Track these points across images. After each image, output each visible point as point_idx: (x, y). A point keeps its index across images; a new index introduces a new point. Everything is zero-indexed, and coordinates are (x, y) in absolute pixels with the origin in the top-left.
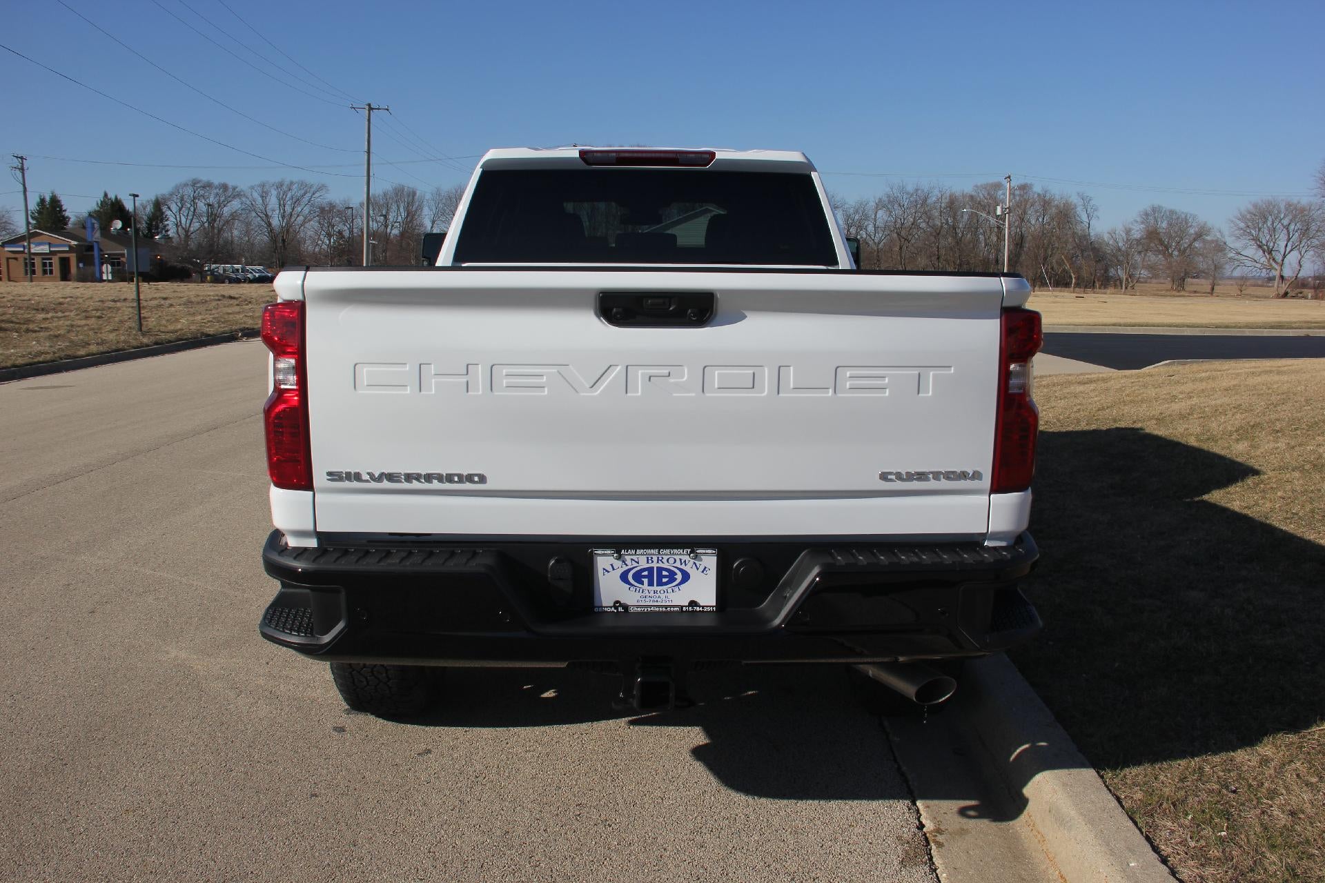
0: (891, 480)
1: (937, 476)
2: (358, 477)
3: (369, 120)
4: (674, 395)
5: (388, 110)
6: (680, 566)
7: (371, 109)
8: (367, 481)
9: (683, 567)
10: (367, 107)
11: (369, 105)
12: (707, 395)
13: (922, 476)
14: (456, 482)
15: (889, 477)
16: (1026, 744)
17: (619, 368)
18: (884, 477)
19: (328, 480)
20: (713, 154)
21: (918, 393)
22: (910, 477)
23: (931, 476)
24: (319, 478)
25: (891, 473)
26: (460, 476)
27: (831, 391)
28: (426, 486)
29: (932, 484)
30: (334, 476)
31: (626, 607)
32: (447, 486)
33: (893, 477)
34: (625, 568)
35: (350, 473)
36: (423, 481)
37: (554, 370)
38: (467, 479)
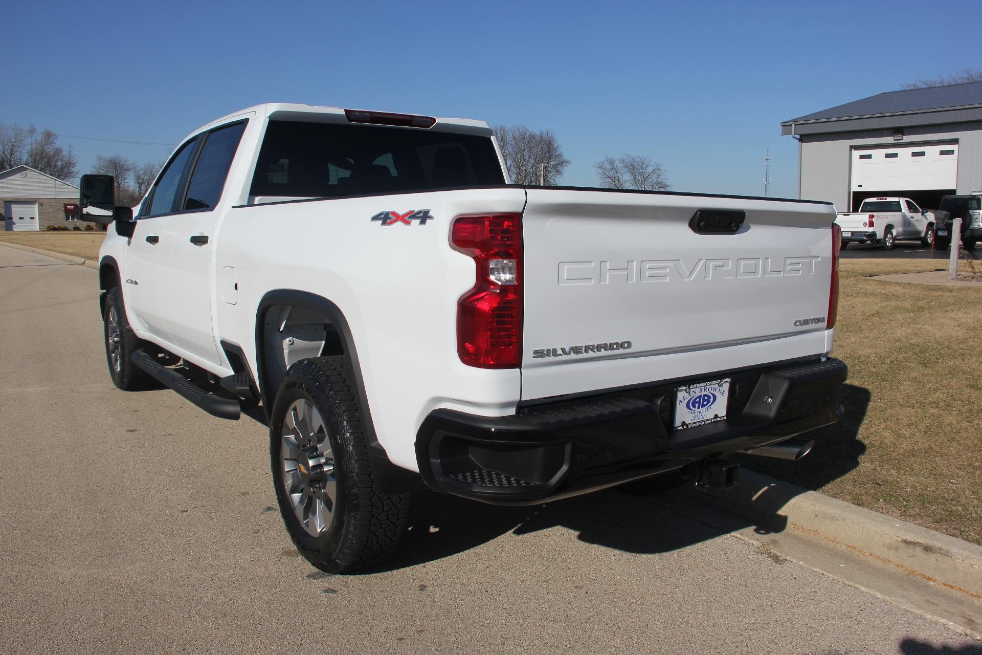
0: (797, 325)
1: (812, 321)
2: (554, 352)
4: (725, 278)
8: (560, 355)
9: (714, 393)
13: (807, 322)
14: (615, 349)
16: (765, 486)
17: (703, 261)
19: (534, 357)
20: (434, 120)
22: (804, 323)
23: (810, 321)
24: (527, 356)
26: (617, 344)
27: (782, 273)
28: (597, 354)
29: (809, 327)
30: (538, 354)
31: (687, 425)
32: (610, 352)
35: (550, 349)
36: (596, 350)
37: (672, 264)
38: (621, 345)
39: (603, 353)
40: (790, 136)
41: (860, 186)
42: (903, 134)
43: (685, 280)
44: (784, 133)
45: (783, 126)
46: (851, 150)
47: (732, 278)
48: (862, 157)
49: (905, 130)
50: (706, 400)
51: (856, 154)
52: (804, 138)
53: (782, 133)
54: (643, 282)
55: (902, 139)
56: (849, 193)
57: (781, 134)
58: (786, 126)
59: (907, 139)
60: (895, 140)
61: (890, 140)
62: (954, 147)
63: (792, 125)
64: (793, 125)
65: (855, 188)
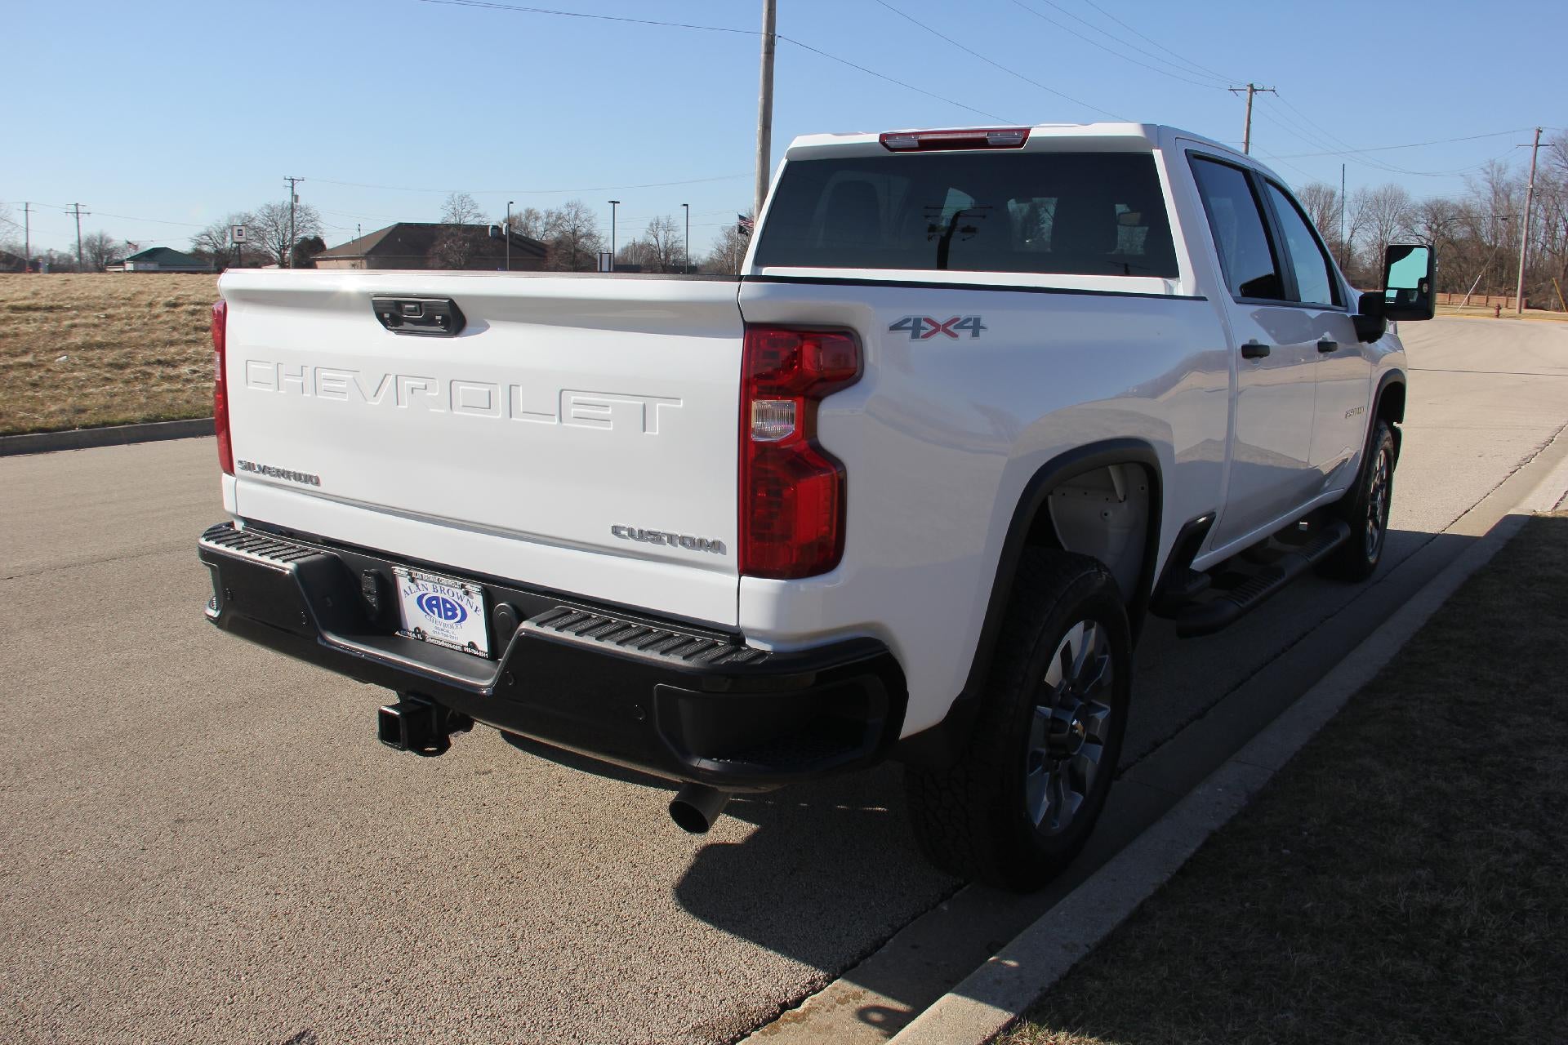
0: (624, 537)
1: (671, 539)
3: (1250, 105)
4: (432, 410)
5: (1274, 91)
6: (456, 600)
7: (1253, 90)
9: (459, 602)
10: (1249, 88)
11: (1251, 86)
12: (455, 413)
13: (656, 537)
15: (623, 532)
17: (391, 377)
18: (616, 531)
21: (644, 430)
22: (642, 535)
23: (666, 539)
25: (623, 528)
27: (557, 418)
29: (666, 550)
31: (423, 634)
33: (625, 533)
34: (420, 593)
37: (350, 376)
38: (308, 479)
39: (293, 483)
43: (369, 403)
47: (443, 411)
50: (449, 610)
54: (319, 396)
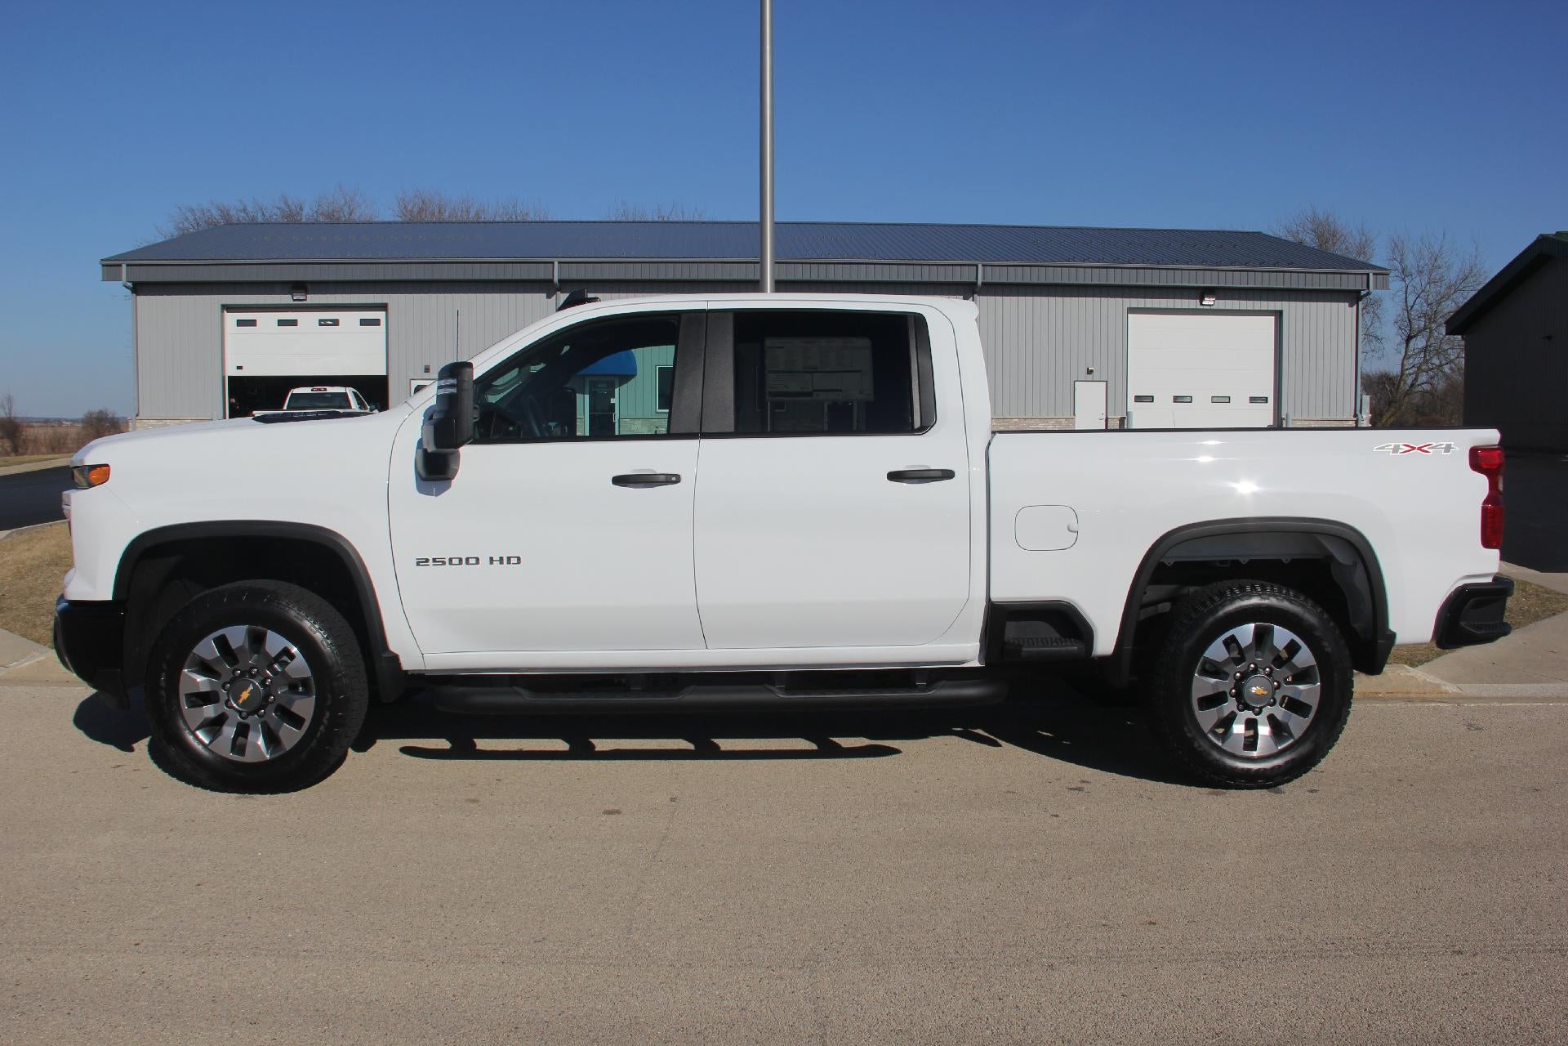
40: (120, 283)
41: (240, 368)
42: (307, 292)
44: (107, 278)
45: (103, 265)
46: (222, 312)
48: (240, 323)
49: (309, 287)
51: (231, 318)
52: (138, 288)
53: (103, 277)
55: (305, 300)
56: (224, 378)
57: (101, 278)
58: (111, 267)
59: (313, 299)
60: (294, 300)
61: (286, 299)
62: (380, 315)
63: (120, 265)
64: (124, 266)
65: (232, 371)
